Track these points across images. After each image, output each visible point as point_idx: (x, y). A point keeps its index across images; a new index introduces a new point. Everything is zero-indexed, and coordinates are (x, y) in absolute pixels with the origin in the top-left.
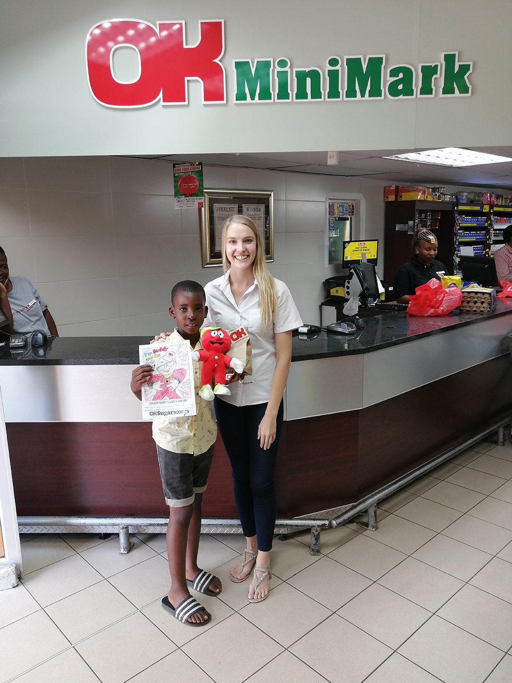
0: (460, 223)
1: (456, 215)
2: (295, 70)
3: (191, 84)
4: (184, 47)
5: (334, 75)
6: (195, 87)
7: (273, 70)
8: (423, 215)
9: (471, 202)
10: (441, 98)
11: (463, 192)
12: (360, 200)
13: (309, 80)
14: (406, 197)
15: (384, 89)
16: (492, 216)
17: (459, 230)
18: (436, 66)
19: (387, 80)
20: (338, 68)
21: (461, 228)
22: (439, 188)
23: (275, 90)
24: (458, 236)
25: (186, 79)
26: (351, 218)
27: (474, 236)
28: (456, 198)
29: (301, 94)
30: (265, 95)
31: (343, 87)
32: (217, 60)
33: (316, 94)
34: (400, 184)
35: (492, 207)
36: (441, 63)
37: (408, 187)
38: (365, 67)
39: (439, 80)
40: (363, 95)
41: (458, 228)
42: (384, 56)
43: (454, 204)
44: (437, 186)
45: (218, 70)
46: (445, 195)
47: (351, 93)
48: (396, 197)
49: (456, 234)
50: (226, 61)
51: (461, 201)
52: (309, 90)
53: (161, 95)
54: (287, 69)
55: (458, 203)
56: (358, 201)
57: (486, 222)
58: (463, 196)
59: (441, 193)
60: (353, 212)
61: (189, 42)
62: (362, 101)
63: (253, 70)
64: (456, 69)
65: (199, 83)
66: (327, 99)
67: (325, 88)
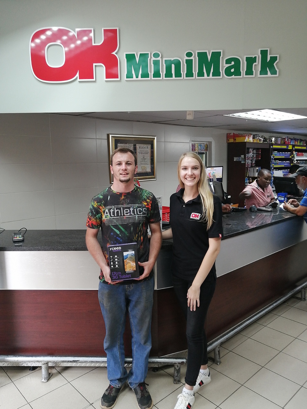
0: (274, 156)
1: (272, 151)
2: (164, 59)
3: (97, 68)
4: (93, 45)
5: (189, 63)
6: (100, 70)
7: (150, 59)
10: (259, 77)
12: (211, 142)
13: (173, 66)
14: (239, 140)
15: (222, 71)
16: (294, 152)
17: (273, 160)
18: (256, 57)
19: (223, 66)
20: (192, 58)
21: (275, 159)
23: (151, 73)
25: (94, 64)
26: (206, 153)
27: (284, 164)
29: (168, 74)
30: (145, 75)
31: (195, 70)
32: (114, 53)
33: (178, 74)
34: (236, 132)
35: (293, 146)
36: (259, 56)
38: (209, 58)
39: (257, 66)
40: (208, 75)
42: (221, 51)
43: (270, 144)
45: (115, 59)
47: (201, 74)
49: (272, 163)
50: (120, 53)
52: (173, 72)
53: (78, 75)
54: (159, 58)
57: (291, 155)
60: (207, 149)
61: (96, 41)
62: (208, 79)
63: (137, 59)
64: (269, 59)
65: (102, 67)
66: (185, 78)
67: (184, 70)
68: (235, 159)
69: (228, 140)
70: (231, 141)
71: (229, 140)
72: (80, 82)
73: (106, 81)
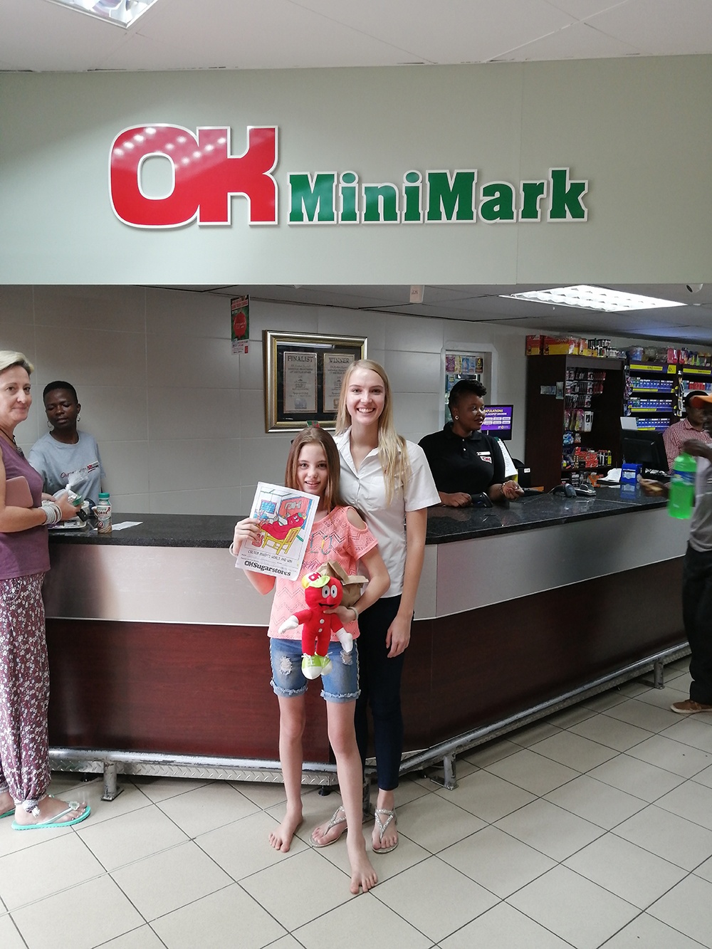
0: (632, 388)
1: (627, 377)
2: (364, 186)
3: (235, 201)
4: (228, 157)
5: (413, 194)
6: (240, 205)
7: (337, 186)
8: (581, 376)
9: (651, 361)
10: (550, 223)
11: (637, 346)
12: (490, 353)
13: (381, 199)
14: (554, 350)
15: (476, 210)
16: (680, 380)
17: (631, 396)
18: (542, 184)
19: (479, 199)
20: (418, 184)
21: (634, 395)
22: (602, 340)
23: (339, 212)
24: (631, 404)
25: (230, 194)
26: (479, 376)
27: (654, 406)
28: (627, 354)
29: (372, 214)
30: (327, 216)
31: (424, 207)
32: (268, 173)
33: (390, 214)
34: (546, 333)
35: (680, 366)
36: (548, 182)
37: (557, 336)
38: (451, 183)
39: (546, 201)
40: (449, 217)
41: (630, 393)
42: (475, 171)
43: (623, 362)
44: (598, 337)
45: (269, 184)
46: (609, 349)
47: (434, 215)
48: (542, 350)
49: (626, 402)
50: (279, 174)
51: (635, 359)
52: (381, 210)
53: (197, 214)
54: (355, 184)
55: (628, 362)
56: (489, 354)
57: (673, 387)
58: (637, 351)
59: (604, 347)
60: (482, 368)
61: (234, 151)
62: (449, 224)
63: (312, 186)
64: (568, 188)
65: (245, 200)
66: (403, 221)
67: (402, 208)
68: (543, 390)
69: (528, 349)
70: (536, 351)
71: (530, 350)
72: (201, 227)
73: (251, 226)
